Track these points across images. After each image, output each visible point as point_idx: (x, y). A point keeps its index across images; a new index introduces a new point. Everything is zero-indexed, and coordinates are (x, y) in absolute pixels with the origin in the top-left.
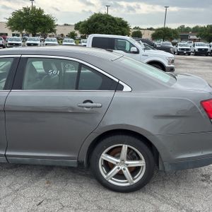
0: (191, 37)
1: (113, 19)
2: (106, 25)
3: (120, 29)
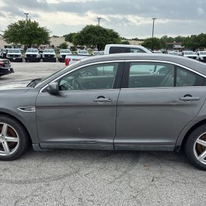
1: (105, 30)
2: (98, 36)
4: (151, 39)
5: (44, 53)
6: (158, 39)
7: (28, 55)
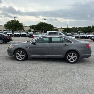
0: (78, 31)
2: (45, 27)
3: (50, 29)
4: (67, 28)
5: (22, 34)
6: (70, 28)
7: (15, 34)
